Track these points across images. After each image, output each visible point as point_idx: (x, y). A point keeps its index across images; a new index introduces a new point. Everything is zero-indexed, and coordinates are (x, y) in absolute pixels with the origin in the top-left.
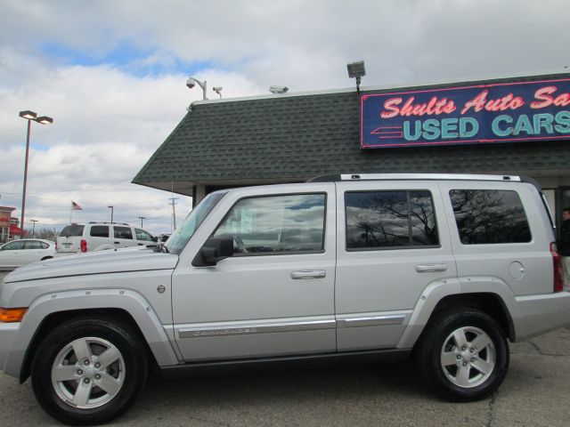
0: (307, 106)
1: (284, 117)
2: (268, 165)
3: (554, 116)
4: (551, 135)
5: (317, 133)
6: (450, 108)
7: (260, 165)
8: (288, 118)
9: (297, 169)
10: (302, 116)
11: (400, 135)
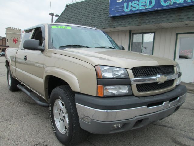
11: (123, 9)
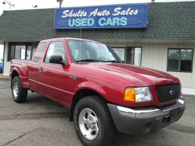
0: (43, 12)
1: (34, 17)
2: (23, 34)
3: (120, 19)
4: (118, 26)
5: (43, 23)
6: (85, 15)
7: (21, 34)
8: (35, 17)
9: (33, 36)
10: (40, 16)
11: (67, 24)
